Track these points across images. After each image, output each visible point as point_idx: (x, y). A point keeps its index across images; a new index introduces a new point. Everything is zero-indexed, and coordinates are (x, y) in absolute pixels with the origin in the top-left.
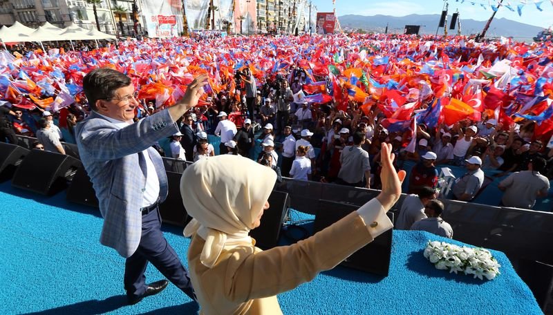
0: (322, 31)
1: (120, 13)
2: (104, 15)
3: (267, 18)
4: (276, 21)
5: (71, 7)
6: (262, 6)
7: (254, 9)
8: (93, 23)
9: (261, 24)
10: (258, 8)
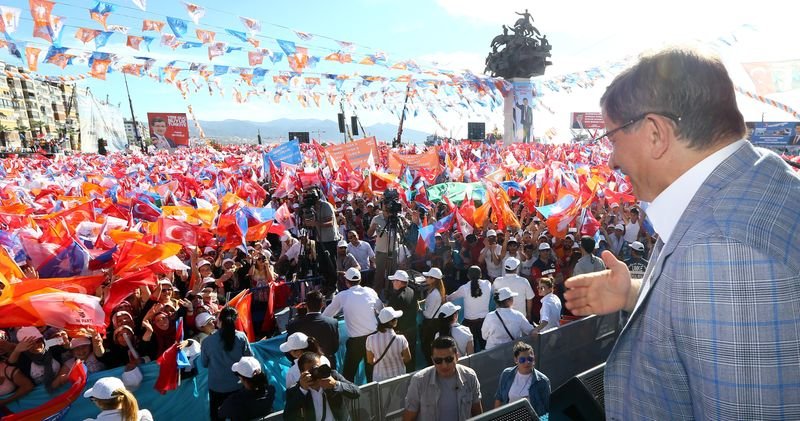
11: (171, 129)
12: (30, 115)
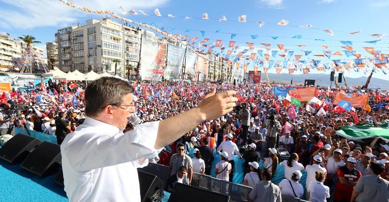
0: (252, 82)
1: (129, 68)
2: (120, 68)
3: (214, 73)
4: (220, 75)
5: (104, 64)
6: (212, 66)
7: (207, 68)
8: (113, 72)
9: (210, 77)
10: (209, 67)
11: (255, 77)
12: (222, 71)
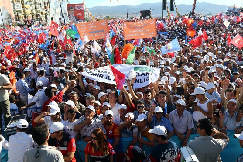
0: (74, 19)
3: (24, 11)
4: (33, 13)
7: (10, 4)
9: (19, 17)
11: (77, 12)
